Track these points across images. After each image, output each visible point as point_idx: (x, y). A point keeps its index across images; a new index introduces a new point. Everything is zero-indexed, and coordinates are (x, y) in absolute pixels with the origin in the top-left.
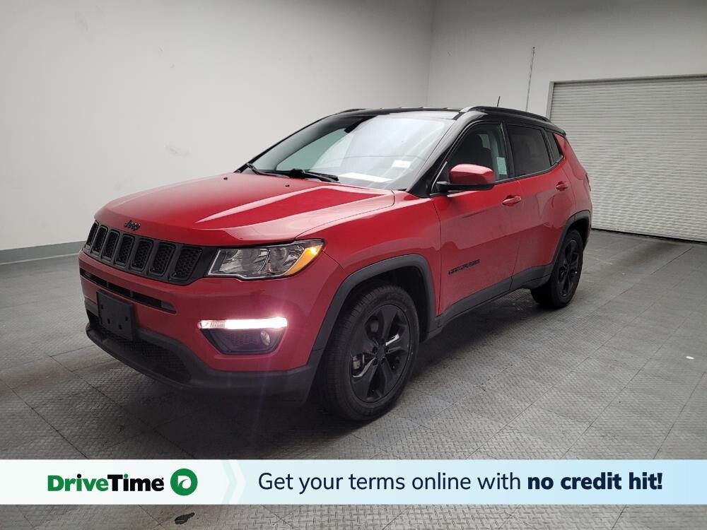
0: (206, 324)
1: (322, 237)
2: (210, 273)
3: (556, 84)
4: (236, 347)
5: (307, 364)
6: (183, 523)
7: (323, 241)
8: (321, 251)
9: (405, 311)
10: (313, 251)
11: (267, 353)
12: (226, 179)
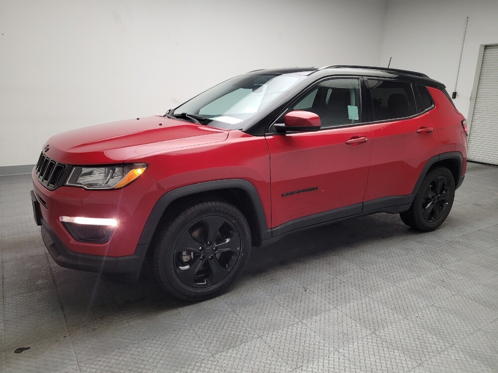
0: (66, 219)
1: (148, 162)
2: (67, 184)
3: (486, 47)
4: (85, 236)
5: (135, 253)
6: (19, 352)
7: (147, 165)
8: (145, 172)
9: (234, 222)
10: (139, 172)
11: (104, 243)
12: (138, 119)
